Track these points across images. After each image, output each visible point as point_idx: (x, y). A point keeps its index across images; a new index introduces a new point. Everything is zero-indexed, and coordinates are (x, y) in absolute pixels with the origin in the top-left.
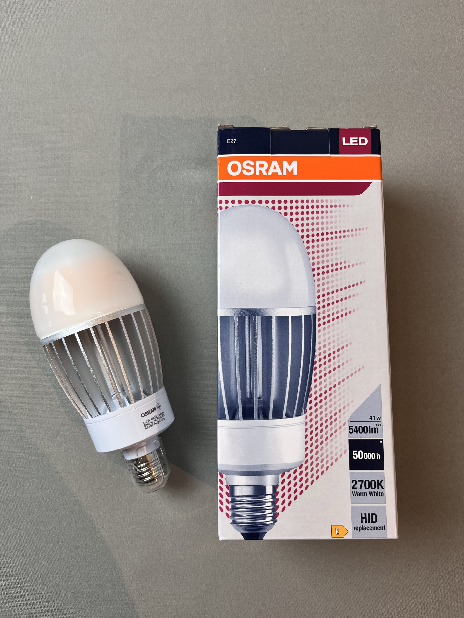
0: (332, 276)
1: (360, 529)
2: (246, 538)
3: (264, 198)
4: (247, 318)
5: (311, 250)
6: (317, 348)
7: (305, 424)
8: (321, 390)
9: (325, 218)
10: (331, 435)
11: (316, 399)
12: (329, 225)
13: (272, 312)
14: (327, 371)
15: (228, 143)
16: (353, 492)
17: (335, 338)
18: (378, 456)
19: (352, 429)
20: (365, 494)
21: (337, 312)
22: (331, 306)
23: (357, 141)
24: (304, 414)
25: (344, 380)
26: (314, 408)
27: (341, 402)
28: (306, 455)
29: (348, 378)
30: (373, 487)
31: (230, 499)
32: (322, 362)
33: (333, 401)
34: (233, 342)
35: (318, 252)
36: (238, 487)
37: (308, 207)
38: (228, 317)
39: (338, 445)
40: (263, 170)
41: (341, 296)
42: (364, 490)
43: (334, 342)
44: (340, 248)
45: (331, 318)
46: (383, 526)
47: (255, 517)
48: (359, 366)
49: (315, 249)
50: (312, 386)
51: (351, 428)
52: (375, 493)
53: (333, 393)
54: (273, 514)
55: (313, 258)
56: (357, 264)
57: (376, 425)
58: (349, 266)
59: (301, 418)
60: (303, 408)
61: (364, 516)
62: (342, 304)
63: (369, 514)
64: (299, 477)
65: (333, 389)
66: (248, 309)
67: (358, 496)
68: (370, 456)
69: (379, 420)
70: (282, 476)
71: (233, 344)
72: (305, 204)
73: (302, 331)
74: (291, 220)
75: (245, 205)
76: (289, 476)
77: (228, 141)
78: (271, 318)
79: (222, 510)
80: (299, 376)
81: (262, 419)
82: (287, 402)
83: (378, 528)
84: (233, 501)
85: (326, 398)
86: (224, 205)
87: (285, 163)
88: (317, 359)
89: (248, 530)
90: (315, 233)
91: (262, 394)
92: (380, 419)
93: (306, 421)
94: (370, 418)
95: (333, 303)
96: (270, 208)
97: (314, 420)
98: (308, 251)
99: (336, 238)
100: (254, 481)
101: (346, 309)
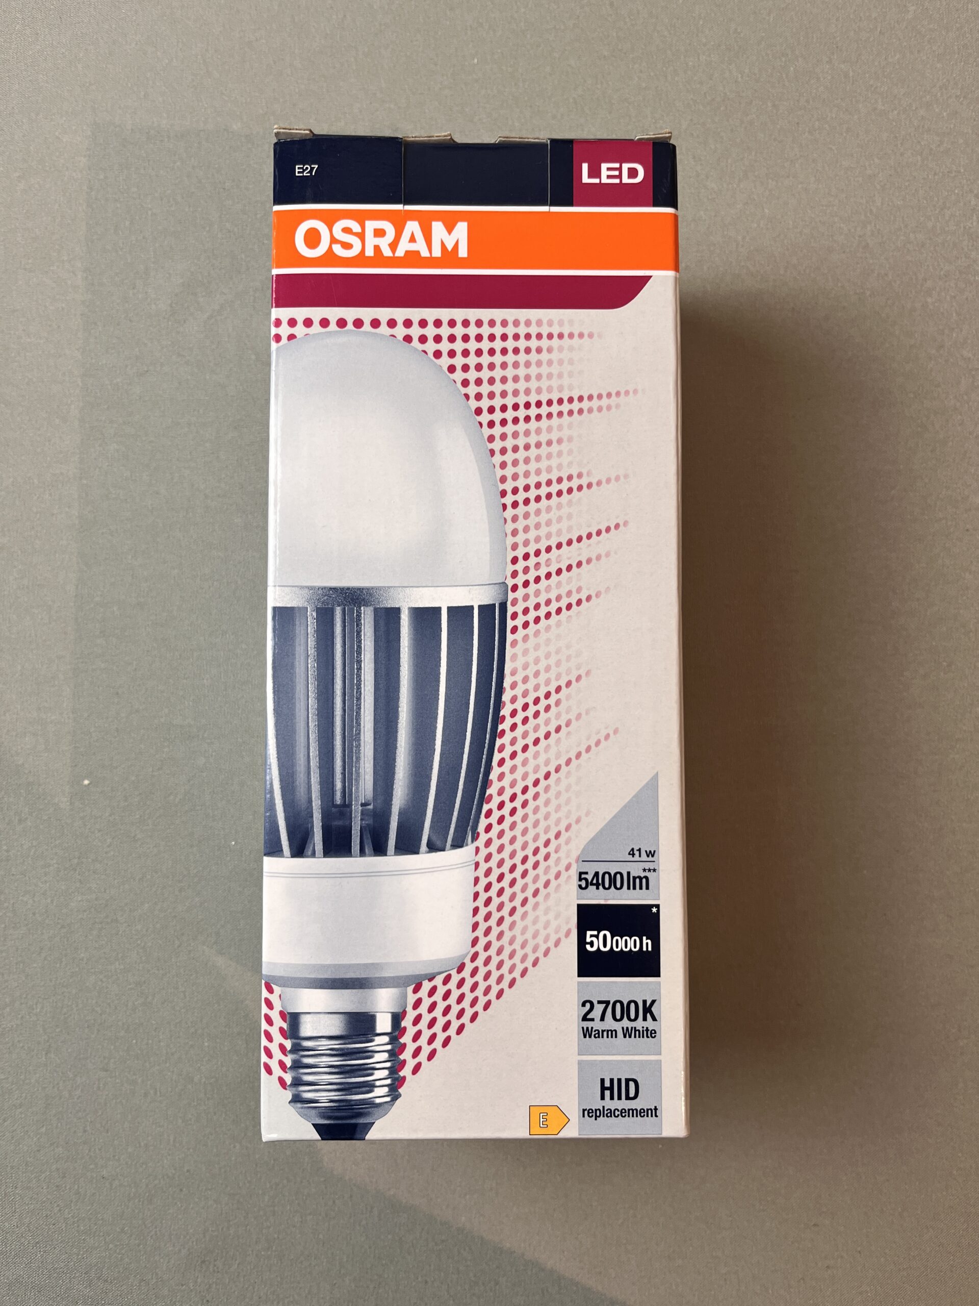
0: (549, 509)
1: (598, 1114)
2: (325, 1137)
3: (384, 314)
4: (338, 611)
5: (497, 445)
6: (507, 683)
7: (474, 866)
8: (513, 784)
9: (533, 366)
10: (536, 893)
11: (501, 806)
12: (544, 384)
13: (400, 596)
14: (530, 740)
15: (297, 174)
16: (583, 1028)
17: (552, 661)
18: (647, 944)
19: (586, 880)
20: (612, 1033)
21: (559, 598)
22: (544, 583)
23: (617, 173)
24: (472, 842)
25: (568, 762)
26: (496, 829)
27: (561, 814)
28: (475, 942)
29: (578, 755)
30: (633, 1016)
31: (288, 1044)
32: (518, 719)
33: (543, 811)
34: (303, 668)
35: (515, 449)
36: (308, 1016)
37: (492, 338)
38: (292, 609)
39: (551, 916)
40: (384, 244)
41: (569, 558)
42: (609, 1023)
43: (548, 669)
44: (570, 439)
45: (542, 613)
46: (653, 1108)
47: (347, 1086)
48: (606, 728)
49: (509, 443)
50: (493, 776)
51: (583, 876)
52: (635, 1031)
53: (542, 793)
54: (392, 1081)
55: (503, 465)
56: (608, 481)
57: (644, 870)
58: (590, 486)
59: (465, 853)
60: (469, 828)
61: (607, 1084)
62: (570, 578)
63: (619, 1080)
64: (455, 994)
65: (543, 783)
66: (342, 589)
67: (595, 1037)
68: (629, 944)
69: (650, 858)
70: (416, 991)
71: (303, 676)
72: (485, 331)
73: (473, 644)
74: (452, 369)
75: (337, 332)
76: (432, 992)
77: (297, 170)
78: (398, 611)
79: (269, 1071)
80: (463, 753)
81: (370, 856)
82: (431, 814)
83: (640, 1113)
84: (296, 1049)
85: (525, 804)
86: (284, 330)
87: (438, 228)
88: (505, 712)
89: (329, 1118)
90: (510, 401)
91: (372, 796)
92: (653, 856)
93: (476, 860)
94: (629, 854)
95: (548, 576)
96: (400, 338)
97: (496, 858)
98: (490, 446)
99: (560, 414)
100: (346, 1001)
101: (579, 590)
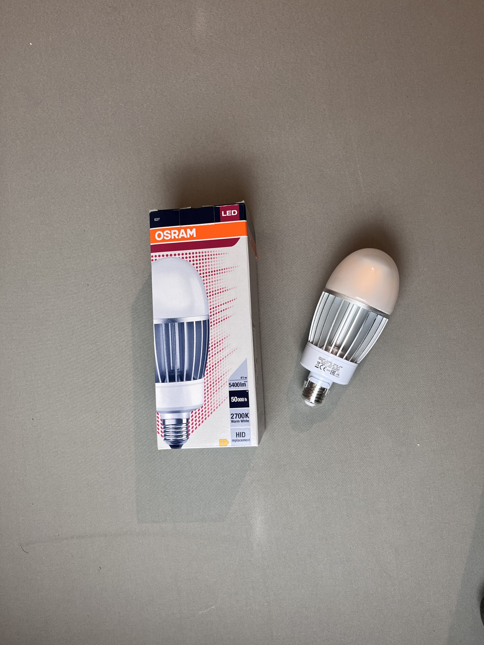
0: (218, 296)
1: (236, 441)
2: (172, 448)
3: (177, 252)
4: (170, 324)
5: (205, 282)
6: (210, 339)
8: (213, 363)
9: (213, 262)
10: (219, 388)
11: (210, 368)
12: (216, 266)
13: (184, 320)
14: (216, 352)
15: (155, 221)
16: (231, 420)
17: (221, 333)
18: (246, 399)
19: (231, 385)
20: (238, 421)
21: (221, 318)
22: (218, 314)
23: (230, 213)
24: (204, 377)
25: (225, 357)
26: (209, 374)
27: (224, 369)
28: (205, 401)
29: (228, 355)
30: (243, 417)
31: (163, 427)
32: (213, 347)
33: (220, 369)
34: (162, 338)
35: (210, 282)
36: (167, 420)
37: (203, 256)
38: (159, 324)
39: (223, 394)
40: (176, 235)
41: (224, 308)
42: (238, 419)
43: (220, 335)
44: (222, 279)
45: (218, 321)
46: (249, 439)
47: (177, 436)
48: (234, 348)
49: (208, 281)
50: (208, 361)
52: (244, 420)
53: (219, 365)
54: (187, 434)
55: (207, 286)
56: (232, 288)
57: (244, 382)
58: (228, 290)
59: (202, 380)
60: (203, 374)
61: (238, 434)
62: (224, 313)
63: (241, 433)
64: (201, 413)
65: (220, 362)
66: (170, 319)
67: (234, 422)
68: (241, 400)
69: (246, 379)
70: (192, 413)
71: (162, 340)
72: (201, 254)
73: (202, 329)
74: (194, 264)
75: (166, 258)
76: (196, 413)
78: (184, 323)
79: (159, 433)
80: (200, 356)
81: (180, 382)
82: (194, 371)
83: (246, 440)
84: (165, 428)
85: (215, 368)
87: (188, 230)
88: (210, 346)
89: (173, 443)
90: (208, 271)
91: (180, 367)
93: (205, 382)
94: (241, 378)
95: (219, 312)
96: (181, 258)
97: (209, 381)
98: (204, 282)
99: (220, 273)
100: (176, 416)
101: (226, 315)
